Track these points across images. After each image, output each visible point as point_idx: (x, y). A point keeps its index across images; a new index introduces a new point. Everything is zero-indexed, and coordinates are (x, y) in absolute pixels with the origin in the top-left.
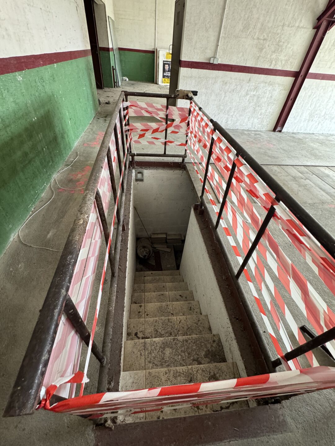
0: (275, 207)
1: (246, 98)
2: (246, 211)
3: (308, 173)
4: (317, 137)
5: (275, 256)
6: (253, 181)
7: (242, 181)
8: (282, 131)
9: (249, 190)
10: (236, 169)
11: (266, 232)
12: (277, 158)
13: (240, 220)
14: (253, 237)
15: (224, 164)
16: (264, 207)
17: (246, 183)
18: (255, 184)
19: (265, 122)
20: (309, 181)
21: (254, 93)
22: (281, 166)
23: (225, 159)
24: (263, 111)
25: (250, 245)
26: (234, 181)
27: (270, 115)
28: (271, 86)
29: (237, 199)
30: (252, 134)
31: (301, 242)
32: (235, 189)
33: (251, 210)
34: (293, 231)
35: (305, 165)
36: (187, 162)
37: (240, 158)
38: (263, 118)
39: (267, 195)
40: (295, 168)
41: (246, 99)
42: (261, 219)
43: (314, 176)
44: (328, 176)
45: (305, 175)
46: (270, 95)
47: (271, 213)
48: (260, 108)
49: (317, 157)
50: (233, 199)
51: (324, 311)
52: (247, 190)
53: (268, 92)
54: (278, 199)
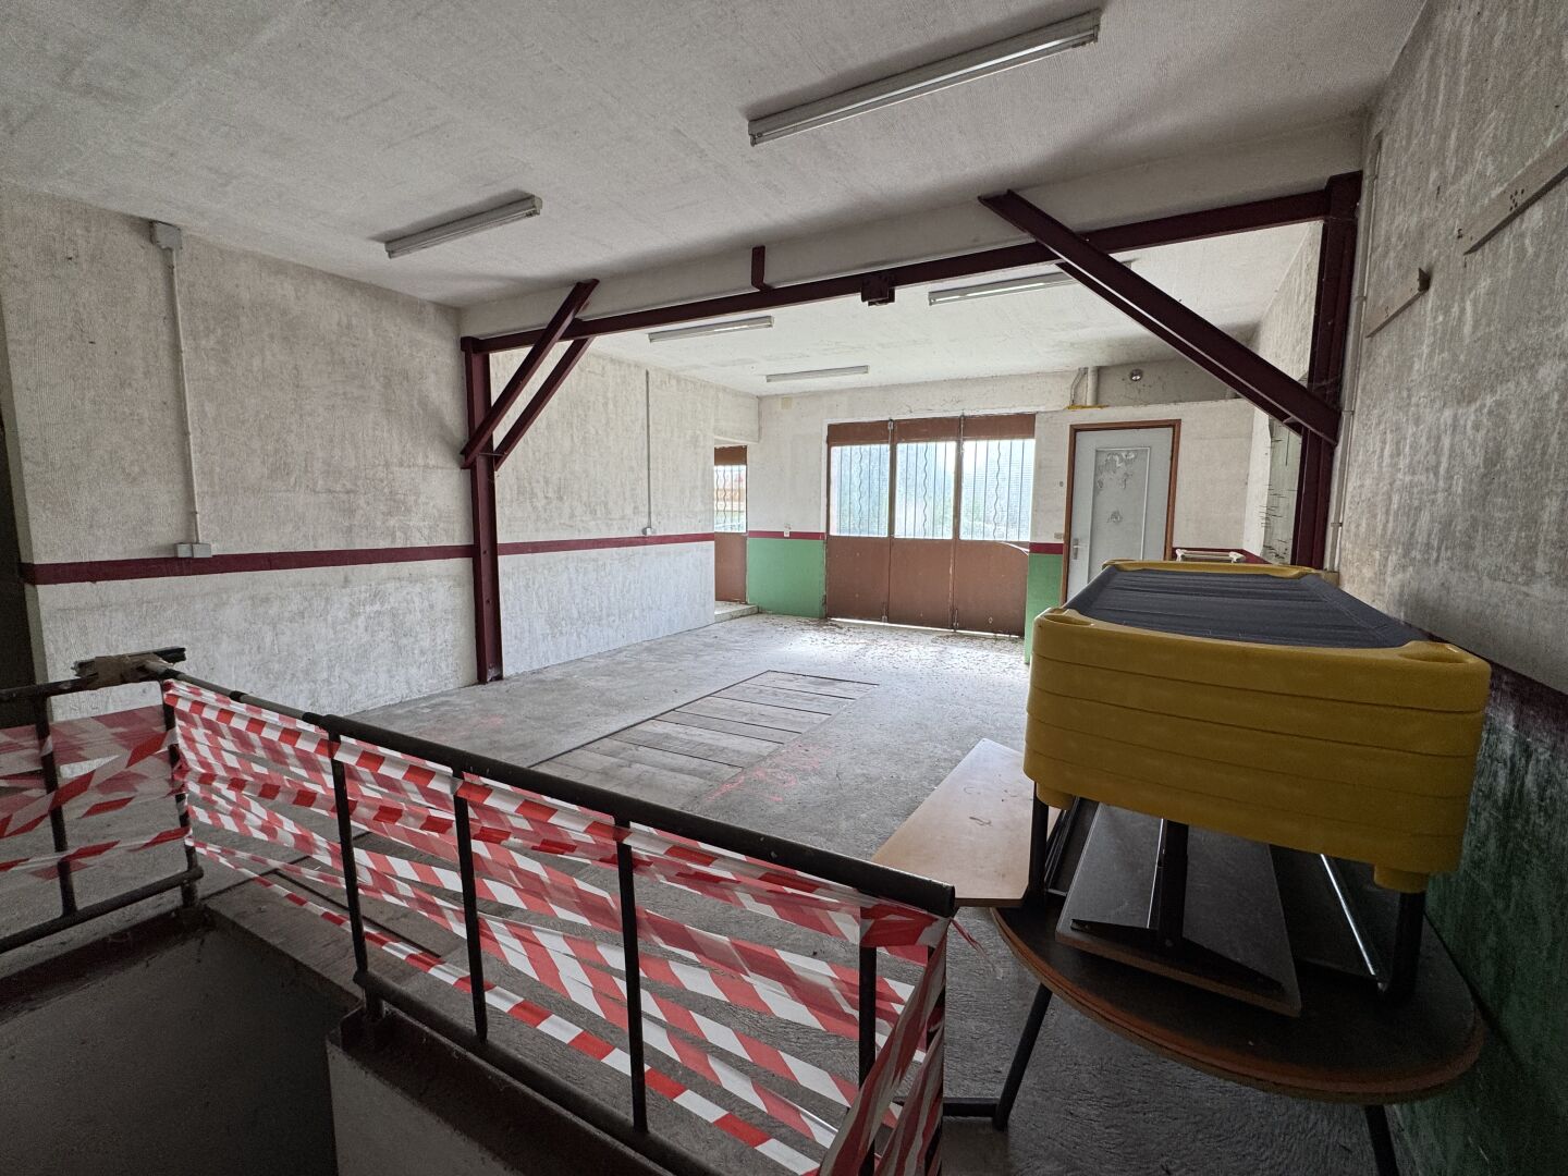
0: (627, 842)
1: (354, 623)
2: (560, 904)
3: (624, 749)
4: (593, 665)
5: (691, 955)
6: (540, 816)
7: (507, 835)
8: (504, 676)
9: (538, 845)
10: (471, 813)
11: (641, 916)
12: (533, 743)
13: (554, 944)
14: (616, 958)
15: (416, 816)
16: (601, 860)
17: (520, 832)
18: (553, 820)
19: (443, 665)
20: (638, 765)
21: (377, 607)
22: (555, 760)
23: (414, 803)
24: (426, 644)
25: (622, 985)
26: (478, 847)
27: (449, 648)
28: (419, 585)
29: (515, 888)
30: (423, 708)
31: (716, 880)
32: (492, 868)
33: (572, 891)
34: (690, 868)
35: (607, 733)
36: (207, 893)
37: (468, 777)
38: (434, 660)
39: (594, 828)
40: (591, 751)
41: (357, 627)
42: (611, 897)
43: (640, 748)
44: (667, 737)
45: (621, 756)
46: (426, 603)
47: (627, 863)
48: (412, 639)
49: (622, 707)
50: (500, 900)
51: (832, 979)
52: (534, 848)
53: (416, 599)
54: (622, 823)
